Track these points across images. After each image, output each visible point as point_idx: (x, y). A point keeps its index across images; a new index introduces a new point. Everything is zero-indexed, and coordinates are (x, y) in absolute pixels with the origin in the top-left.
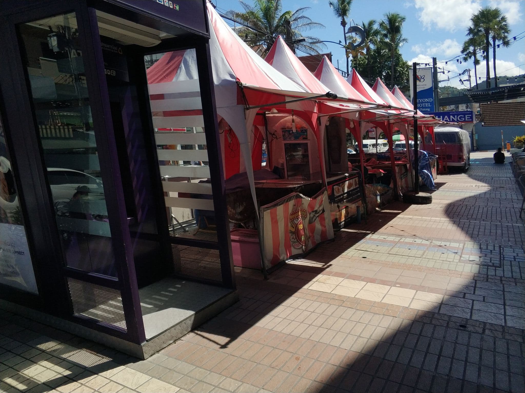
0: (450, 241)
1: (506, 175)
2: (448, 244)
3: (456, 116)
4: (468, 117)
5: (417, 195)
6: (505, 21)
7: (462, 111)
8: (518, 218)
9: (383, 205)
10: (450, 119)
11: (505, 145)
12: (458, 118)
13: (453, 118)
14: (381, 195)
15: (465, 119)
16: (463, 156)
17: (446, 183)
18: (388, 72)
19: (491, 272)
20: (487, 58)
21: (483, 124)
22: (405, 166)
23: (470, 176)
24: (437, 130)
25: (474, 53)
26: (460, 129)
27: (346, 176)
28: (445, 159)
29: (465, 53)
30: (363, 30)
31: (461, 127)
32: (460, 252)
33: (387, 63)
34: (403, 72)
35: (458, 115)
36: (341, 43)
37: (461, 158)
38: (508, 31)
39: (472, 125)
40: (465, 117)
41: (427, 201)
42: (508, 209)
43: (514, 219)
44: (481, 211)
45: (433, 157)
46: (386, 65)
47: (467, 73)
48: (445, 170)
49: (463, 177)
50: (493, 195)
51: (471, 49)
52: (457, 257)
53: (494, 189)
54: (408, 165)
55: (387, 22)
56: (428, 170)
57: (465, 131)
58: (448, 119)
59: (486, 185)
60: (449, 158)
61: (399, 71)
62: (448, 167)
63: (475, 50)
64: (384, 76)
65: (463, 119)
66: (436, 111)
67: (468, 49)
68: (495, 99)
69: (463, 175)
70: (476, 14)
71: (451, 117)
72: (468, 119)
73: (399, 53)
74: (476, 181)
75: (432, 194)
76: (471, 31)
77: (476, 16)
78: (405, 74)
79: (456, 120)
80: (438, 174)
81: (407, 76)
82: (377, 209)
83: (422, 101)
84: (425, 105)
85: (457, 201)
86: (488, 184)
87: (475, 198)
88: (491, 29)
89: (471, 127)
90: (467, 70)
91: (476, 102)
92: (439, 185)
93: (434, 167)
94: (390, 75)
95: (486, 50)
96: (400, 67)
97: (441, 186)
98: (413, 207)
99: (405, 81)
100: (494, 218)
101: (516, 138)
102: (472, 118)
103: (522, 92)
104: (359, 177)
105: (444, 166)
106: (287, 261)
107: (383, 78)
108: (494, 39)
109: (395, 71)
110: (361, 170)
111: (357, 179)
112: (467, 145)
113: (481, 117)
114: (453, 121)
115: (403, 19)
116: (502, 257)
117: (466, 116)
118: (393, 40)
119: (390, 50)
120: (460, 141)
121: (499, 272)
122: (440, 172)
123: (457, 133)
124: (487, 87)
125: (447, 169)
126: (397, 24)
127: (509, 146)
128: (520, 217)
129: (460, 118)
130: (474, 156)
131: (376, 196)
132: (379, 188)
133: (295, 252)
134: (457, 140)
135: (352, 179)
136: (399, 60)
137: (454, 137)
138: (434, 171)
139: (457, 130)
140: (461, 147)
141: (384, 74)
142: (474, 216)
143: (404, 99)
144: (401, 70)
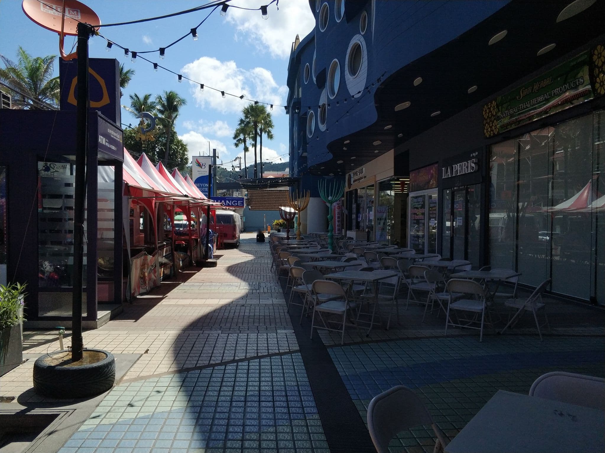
0: (233, 283)
1: (265, 250)
2: (232, 284)
3: (231, 201)
4: (240, 202)
5: (207, 261)
6: (270, 117)
7: (236, 197)
8: (270, 271)
9: (183, 268)
10: (226, 204)
11: (267, 227)
12: (233, 203)
13: (229, 203)
14: (182, 261)
15: (238, 204)
16: (235, 235)
17: (223, 255)
18: (162, 149)
19: (254, 291)
20: (255, 145)
21: (250, 207)
22: (197, 240)
23: (240, 250)
24: (219, 212)
25: (245, 141)
26: (234, 212)
27: (164, 244)
28: (222, 237)
29: (237, 139)
30: (154, 117)
31: (234, 211)
32: (239, 286)
33: (161, 138)
34: (177, 151)
35: (232, 200)
36: (131, 126)
37: (234, 236)
38: (273, 126)
39: (243, 209)
40: (237, 202)
41: (214, 264)
42: (265, 268)
43: (268, 272)
44: (249, 269)
45: (215, 235)
46: (160, 141)
47: (238, 160)
48: (222, 246)
49: (235, 251)
50: (256, 261)
51: (242, 137)
52: (238, 288)
53: (257, 258)
54: (199, 240)
55: (164, 99)
56: (211, 244)
57: (237, 214)
58: (224, 203)
59: (252, 256)
60: (225, 236)
61: (174, 149)
62: (225, 243)
63: (245, 139)
64: (157, 152)
65: (237, 204)
66: (214, 196)
67: (239, 135)
68: (261, 187)
69: (235, 249)
70: (246, 107)
71: (227, 201)
72: (240, 204)
73: (175, 131)
74: (245, 254)
75: (217, 261)
76: (242, 121)
77: (246, 109)
78: (180, 152)
79: (231, 204)
80: (217, 249)
81: (181, 155)
82: (180, 271)
83: (202, 185)
84: (205, 189)
85: (234, 265)
86: (253, 255)
87: (245, 263)
88: (259, 122)
89: (242, 210)
90: (238, 157)
91: (245, 188)
92: (218, 257)
93: (214, 243)
94: (164, 153)
95: (255, 139)
96: (175, 145)
97: (220, 257)
98: (204, 269)
99: (179, 160)
100: (256, 272)
101: (275, 221)
102: (243, 203)
103: (279, 183)
104: (171, 246)
105: (221, 243)
106: (137, 297)
107: (156, 154)
108: (261, 130)
109: (170, 148)
110: (172, 241)
111: (170, 246)
112: (239, 226)
113: (249, 201)
114: (229, 205)
115: (183, 102)
116: (259, 286)
117: (239, 201)
118: (170, 117)
119: (165, 126)
120: (234, 222)
121: (258, 291)
122: (218, 249)
123: (232, 216)
124: (255, 177)
125: (223, 245)
126: (176, 103)
127: (269, 228)
128: (271, 271)
129: (234, 203)
130: (244, 236)
131: (180, 261)
132: (181, 255)
133: (142, 291)
134: (232, 222)
135: (168, 246)
136: (173, 138)
137: (229, 218)
138: (215, 245)
139: (232, 213)
140: (234, 227)
141: (158, 150)
142: (245, 272)
143: (194, 187)
144: (176, 148)
